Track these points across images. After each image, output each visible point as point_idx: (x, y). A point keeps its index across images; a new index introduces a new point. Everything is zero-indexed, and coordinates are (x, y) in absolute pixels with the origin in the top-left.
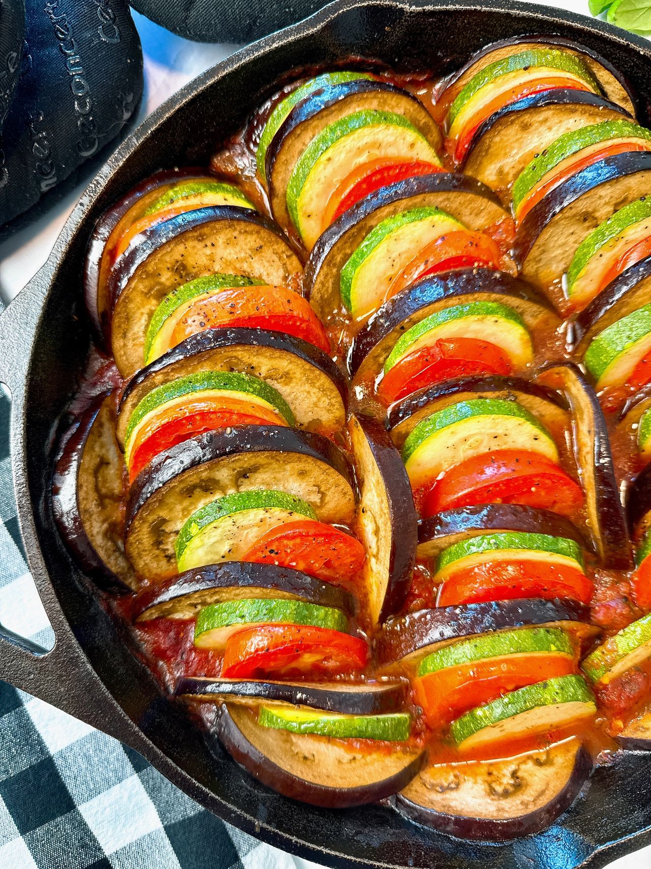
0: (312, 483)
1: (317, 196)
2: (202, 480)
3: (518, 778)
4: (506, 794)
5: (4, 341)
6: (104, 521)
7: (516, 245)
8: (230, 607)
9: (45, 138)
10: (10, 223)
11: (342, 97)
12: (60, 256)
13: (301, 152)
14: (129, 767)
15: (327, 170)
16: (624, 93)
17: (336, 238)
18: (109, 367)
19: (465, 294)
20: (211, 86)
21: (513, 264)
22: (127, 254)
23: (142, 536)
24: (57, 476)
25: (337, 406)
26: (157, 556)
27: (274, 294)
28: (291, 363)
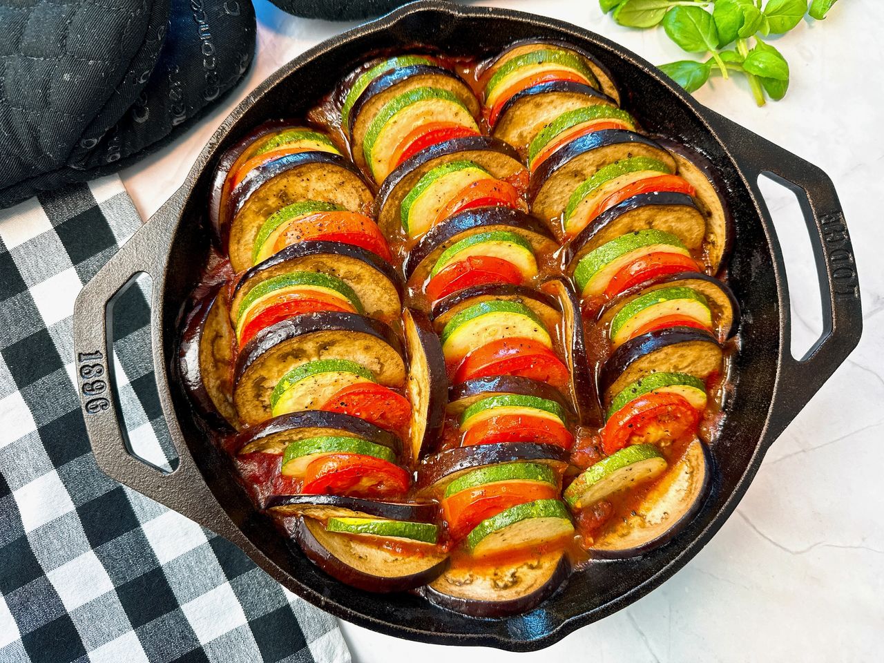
0: (375, 356)
1: (386, 147)
2: (293, 350)
3: (515, 577)
4: (506, 587)
5: (149, 241)
6: (218, 379)
7: (529, 191)
8: (310, 442)
9: (179, 86)
10: (146, 148)
11: (406, 78)
12: (194, 182)
13: (375, 115)
14: (223, 576)
15: (393, 130)
16: (610, 83)
17: (399, 179)
18: (224, 265)
19: (488, 225)
20: (311, 62)
21: (526, 206)
22: (244, 183)
23: (247, 389)
24: (184, 343)
25: (395, 301)
26: (257, 406)
27: (352, 218)
28: (362, 268)
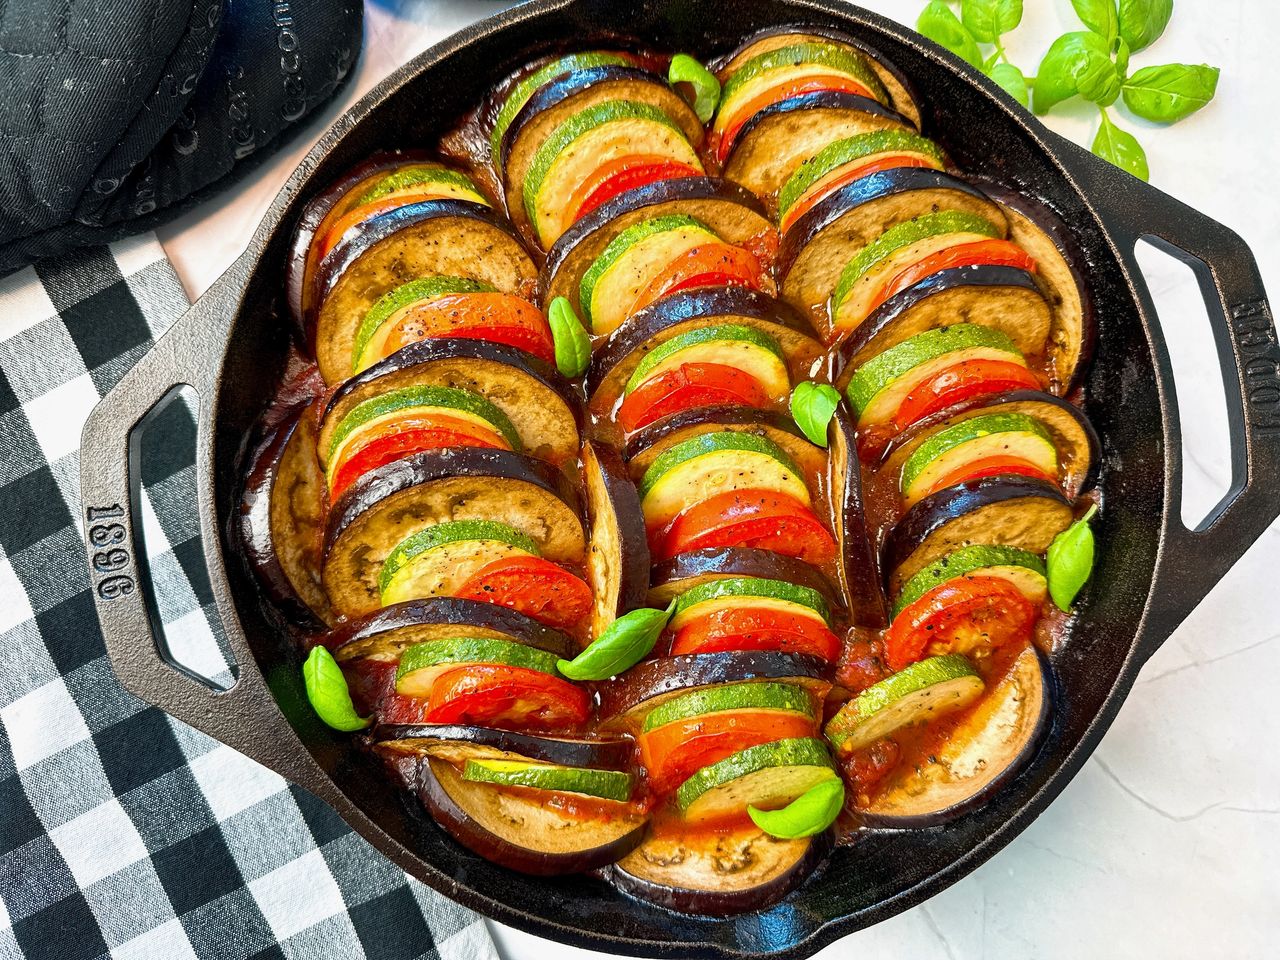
0: (536, 516)
1: (557, 193)
2: (412, 505)
3: (749, 854)
4: (734, 870)
5: (194, 338)
6: (299, 547)
7: (778, 262)
8: (438, 646)
9: (244, 99)
10: (196, 194)
11: (588, 85)
12: (262, 246)
13: (541, 143)
14: (310, 840)
15: (569, 166)
16: (907, 96)
17: (576, 242)
18: (310, 372)
19: (714, 315)
20: (442, 61)
21: (773, 284)
22: (338, 249)
23: (342, 564)
24: (247, 493)
25: (570, 430)
26: (357, 589)
27: (503, 303)
28: (519, 379)
